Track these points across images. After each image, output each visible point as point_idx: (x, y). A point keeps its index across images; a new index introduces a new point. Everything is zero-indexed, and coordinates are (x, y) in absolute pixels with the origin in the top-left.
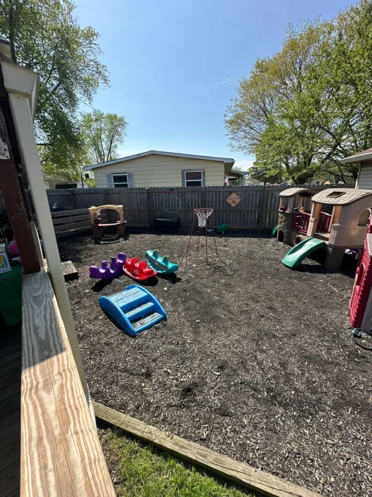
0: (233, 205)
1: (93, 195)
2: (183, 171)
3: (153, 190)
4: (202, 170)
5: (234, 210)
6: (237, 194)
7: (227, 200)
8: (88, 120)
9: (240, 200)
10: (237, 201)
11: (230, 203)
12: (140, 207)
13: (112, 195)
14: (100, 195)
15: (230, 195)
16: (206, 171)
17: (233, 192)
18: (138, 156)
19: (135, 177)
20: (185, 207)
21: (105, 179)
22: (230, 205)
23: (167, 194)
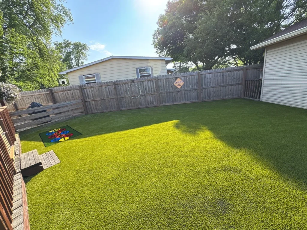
0: (179, 87)
1: (69, 92)
2: (136, 68)
3: (118, 83)
4: (151, 67)
5: (180, 90)
6: (181, 79)
7: (174, 84)
8: (60, 47)
9: (183, 83)
10: (182, 84)
11: (177, 86)
12: (109, 97)
13: (85, 90)
14: (76, 91)
15: (176, 80)
16: (153, 67)
17: (178, 77)
18: (103, 61)
19: (102, 76)
20: (144, 92)
21: (78, 79)
22: (177, 88)
23: (129, 84)
